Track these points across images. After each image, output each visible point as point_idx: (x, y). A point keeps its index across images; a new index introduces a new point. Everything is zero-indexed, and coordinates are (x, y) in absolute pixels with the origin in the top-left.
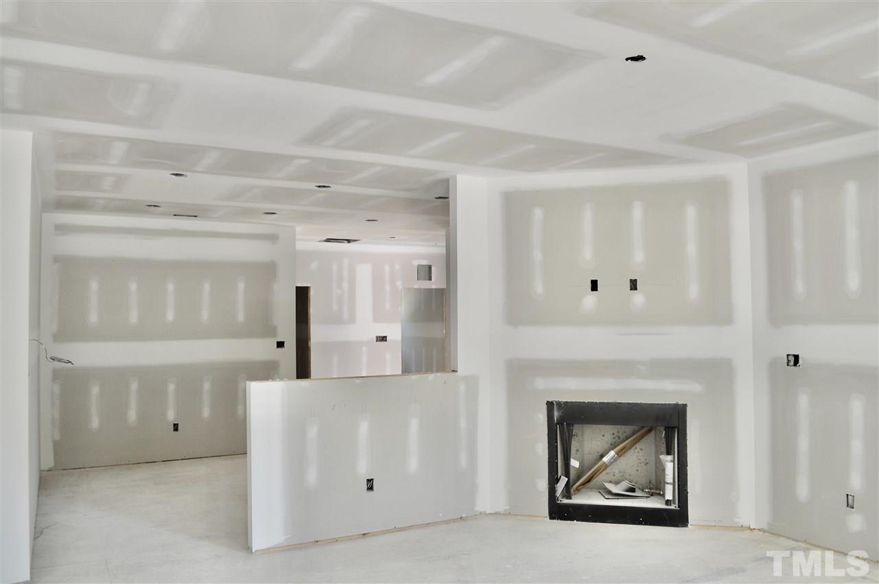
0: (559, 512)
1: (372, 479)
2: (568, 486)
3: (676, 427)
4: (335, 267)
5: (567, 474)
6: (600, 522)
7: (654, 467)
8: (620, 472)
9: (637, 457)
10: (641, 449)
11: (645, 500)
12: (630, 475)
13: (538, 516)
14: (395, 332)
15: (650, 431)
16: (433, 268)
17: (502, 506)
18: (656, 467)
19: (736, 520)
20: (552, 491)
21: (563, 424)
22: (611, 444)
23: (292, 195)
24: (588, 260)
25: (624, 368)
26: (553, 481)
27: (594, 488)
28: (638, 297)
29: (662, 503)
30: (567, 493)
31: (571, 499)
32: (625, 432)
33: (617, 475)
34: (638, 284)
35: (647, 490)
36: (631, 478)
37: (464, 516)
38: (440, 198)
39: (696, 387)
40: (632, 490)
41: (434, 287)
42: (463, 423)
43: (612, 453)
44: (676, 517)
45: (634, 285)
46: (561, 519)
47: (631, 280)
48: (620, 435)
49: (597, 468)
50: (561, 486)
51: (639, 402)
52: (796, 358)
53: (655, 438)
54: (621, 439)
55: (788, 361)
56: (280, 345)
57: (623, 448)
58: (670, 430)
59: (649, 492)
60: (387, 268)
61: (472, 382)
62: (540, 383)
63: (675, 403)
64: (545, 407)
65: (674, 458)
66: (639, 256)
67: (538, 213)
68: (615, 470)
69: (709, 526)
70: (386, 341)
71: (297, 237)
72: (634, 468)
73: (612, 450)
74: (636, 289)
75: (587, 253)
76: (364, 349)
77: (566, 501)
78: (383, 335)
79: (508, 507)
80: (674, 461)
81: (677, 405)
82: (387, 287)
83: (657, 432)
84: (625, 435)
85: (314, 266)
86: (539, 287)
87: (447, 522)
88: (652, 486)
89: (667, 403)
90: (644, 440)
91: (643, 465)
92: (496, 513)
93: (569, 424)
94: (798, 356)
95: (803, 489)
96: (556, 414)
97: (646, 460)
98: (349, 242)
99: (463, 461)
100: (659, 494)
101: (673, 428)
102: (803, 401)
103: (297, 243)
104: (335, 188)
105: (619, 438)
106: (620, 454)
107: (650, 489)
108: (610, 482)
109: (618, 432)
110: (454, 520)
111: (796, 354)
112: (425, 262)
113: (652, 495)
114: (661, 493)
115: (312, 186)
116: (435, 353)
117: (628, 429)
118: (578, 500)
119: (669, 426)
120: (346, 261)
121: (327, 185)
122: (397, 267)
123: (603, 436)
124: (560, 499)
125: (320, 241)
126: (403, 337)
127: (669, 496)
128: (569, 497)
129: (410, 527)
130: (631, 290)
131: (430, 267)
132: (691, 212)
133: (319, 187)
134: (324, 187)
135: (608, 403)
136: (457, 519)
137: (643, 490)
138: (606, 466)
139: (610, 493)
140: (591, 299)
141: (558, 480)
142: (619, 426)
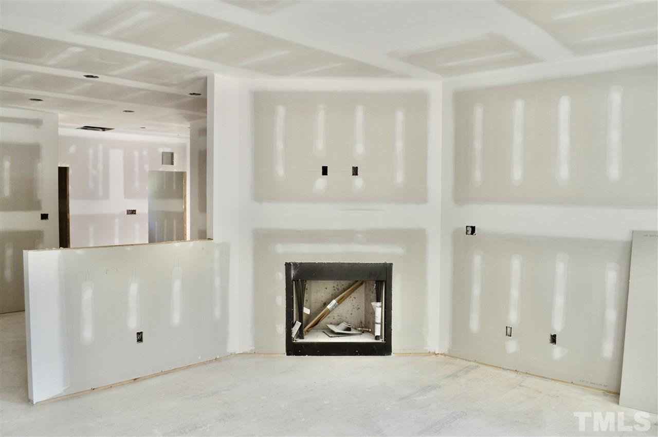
0: (294, 349)
1: (141, 332)
2: (301, 329)
3: (383, 281)
4: (91, 151)
5: (301, 320)
6: (326, 355)
7: (364, 311)
8: (338, 316)
9: (352, 304)
10: (355, 298)
11: (359, 336)
12: (346, 318)
13: (278, 354)
14: (143, 207)
15: (361, 284)
16: (175, 156)
17: (248, 348)
18: (366, 311)
19: (426, 348)
20: (289, 333)
21: (298, 281)
22: (332, 295)
23: (61, 83)
24: (321, 150)
25: (347, 236)
26: (290, 325)
27: (320, 329)
28: (358, 181)
29: (372, 339)
30: (301, 335)
31: (303, 338)
32: (343, 285)
33: (336, 318)
34: (358, 170)
35: (359, 329)
36: (347, 320)
37: (218, 357)
38: (194, 94)
39: (400, 250)
40: (349, 329)
41: (175, 170)
42: (217, 282)
43: (334, 302)
44: (382, 348)
45: (355, 171)
46: (296, 355)
47: (353, 167)
48: (339, 287)
49: (323, 314)
50: (295, 330)
51: (357, 262)
52: (473, 228)
53: (365, 289)
54: (340, 291)
55: (467, 231)
56: (44, 217)
57: (342, 298)
58: (379, 283)
59: (360, 330)
60: (136, 154)
61: (225, 249)
62: (280, 248)
63: (384, 262)
64: (284, 267)
65: (382, 304)
66: (360, 149)
67: (281, 111)
68: (334, 316)
69: (408, 353)
70: (135, 214)
71: (59, 124)
72: (349, 312)
73: (334, 299)
74: (357, 174)
75: (320, 145)
76: (117, 220)
77: (299, 341)
78: (133, 209)
79: (253, 348)
80: (382, 307)
81: (385, 264)
82: (137, 170)
83: (367, 285)
84: (343, 287)
85: (72, 149)
86: (280, 171)
87: (204, 363)
88: (363, 325)
89: (378, 262)
90: (357, 291)
91: (356, 309)
92: (244, 353)
93: (303, 280)
94: (474, 227)
95: (474, 324)
96: (293, 273)
97: (358, 306)
98: (104, 130)
99: (217, 312)
100: (368, 331)
101: (382, 282)
102: (477, 260)
103: (59, 129)
104: (102, 78)
105: (338, 289)
106: (339, 302)
107: (362, 328)
108: (331, 324)
109: (337, 285)
110: (211, 361)
111: (473, 226)
112: (168, 150)
113: (363, 332)
114: (370, 330)
115: (80, 75)
116: (175, 224)
117: (344, 283)
118: (308, 339)
119: (379, 280)
120: (101, 147)
121: (94, 75)
122: (145, 153)
123: (326, 288)
124: (295, 339)
125: (78, 128)
126: (149, 211)
127: (378, 333)
128: (302, 338)
129: (175, 370)
130: (353, 175)
131: (172, 154)
132: (400, 116)
133: (87, 76)
134: (92, 77)
135: (333, 263)
136: (213, 360)
137: (355, 329)
138: (329, 312)
139: (333, 332)
140: (322, 181)
141: (293, 325)
142: (338, 281)
